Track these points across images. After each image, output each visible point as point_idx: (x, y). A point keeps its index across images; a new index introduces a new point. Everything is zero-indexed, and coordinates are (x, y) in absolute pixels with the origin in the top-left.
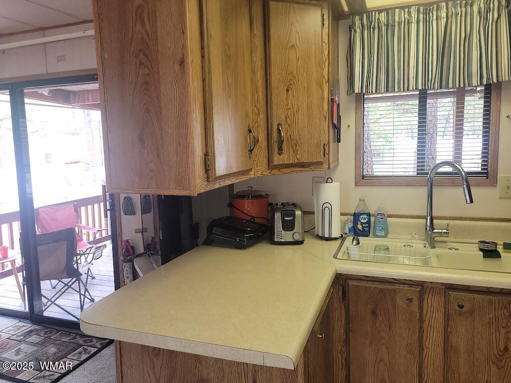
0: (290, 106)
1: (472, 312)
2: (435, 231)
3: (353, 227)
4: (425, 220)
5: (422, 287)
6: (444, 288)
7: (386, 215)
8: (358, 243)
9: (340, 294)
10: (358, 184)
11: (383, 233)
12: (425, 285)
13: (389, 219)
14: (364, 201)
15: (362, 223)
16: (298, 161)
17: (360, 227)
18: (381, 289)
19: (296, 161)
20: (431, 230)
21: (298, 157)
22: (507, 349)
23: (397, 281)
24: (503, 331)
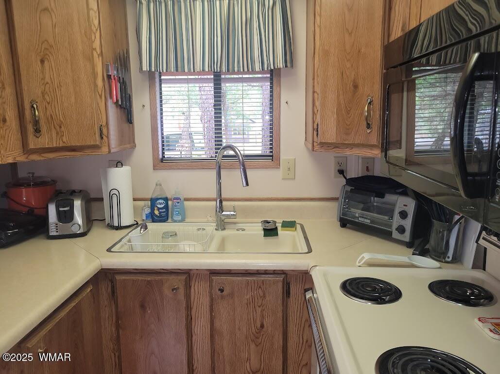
0: (47, 79)
1: (232, 295)
2: (224, 213)
3: (150, 213)
4: (214, 203)
5: (188, 275)
6: (209, 273)
7: (182, 199)
9: (110, 290)
10: (156, 168)
11: (180, 218)
12: (192, 272)
14: (161, 185)
15: (159, 209)
16: (64, 145)
17: (157, 213)
18: (148, 281)
19: (61, 145)
20: (221, 212)
21: (65, 140)
22: (262, 326)
23: (166, 271)
24: (259, 310)
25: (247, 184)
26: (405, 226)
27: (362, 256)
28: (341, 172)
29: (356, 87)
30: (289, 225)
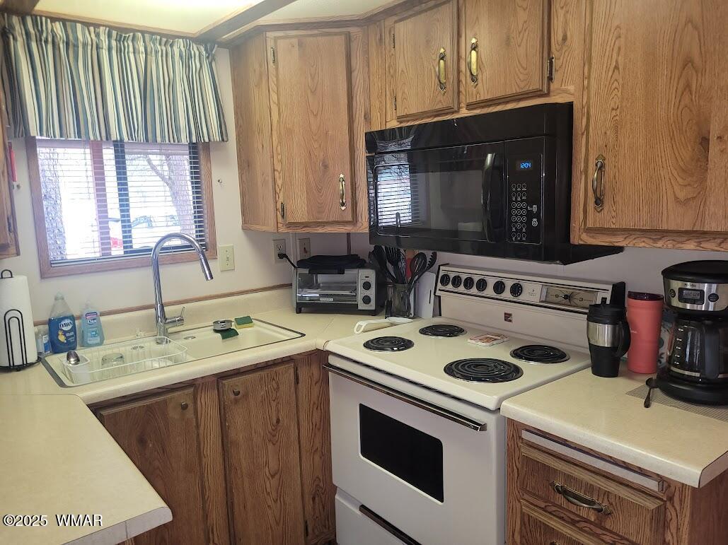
1: (246, 396)
2: (167, 321)
3: (51, 341)
4: (153, 310)
6: (216, 379)
7: (99, 314)
8: (78, 360)
10: (46, 276)
11: (98, 340)
12: (197, 383)
13: (102, 319)
14: (63, 299)
15: (65, 333)
17: (62, 338)
18: (148, 406)
20: (164, 321)
22: (278, 421)
23: (164, 390)
24: (274, 404)
25: (212, 278)
26: (370, 296)
27: (357, 325)
28: (282, 256)
29: (326, 166)
30: (246, 321)
